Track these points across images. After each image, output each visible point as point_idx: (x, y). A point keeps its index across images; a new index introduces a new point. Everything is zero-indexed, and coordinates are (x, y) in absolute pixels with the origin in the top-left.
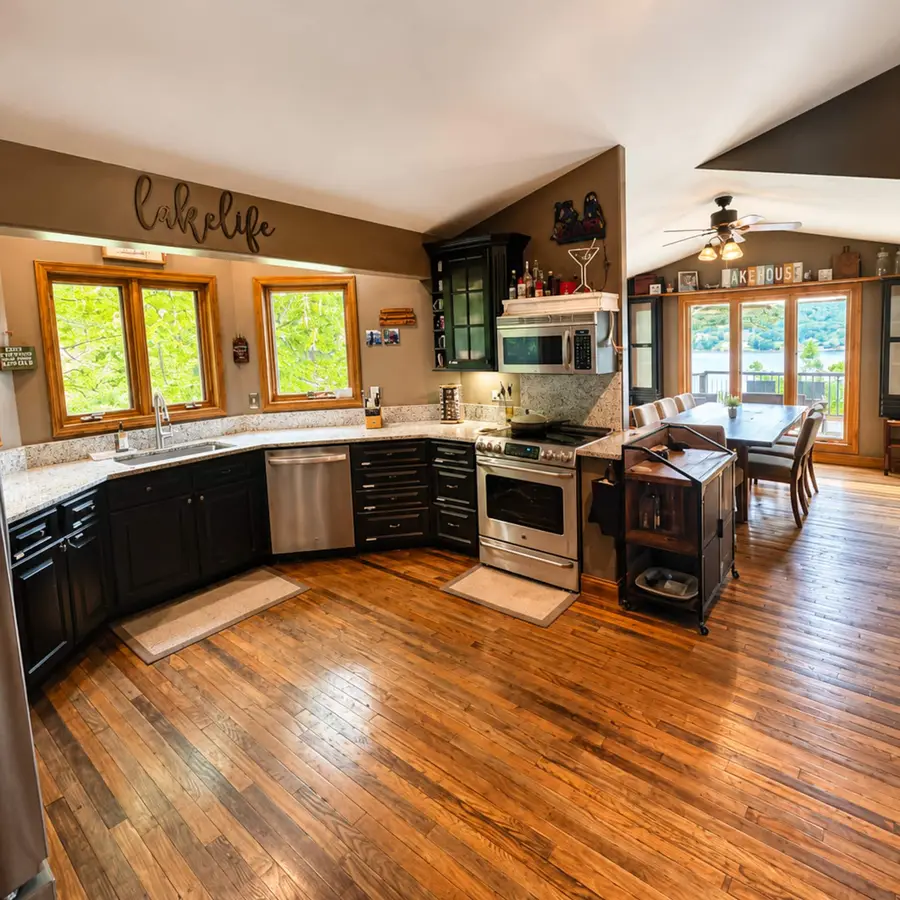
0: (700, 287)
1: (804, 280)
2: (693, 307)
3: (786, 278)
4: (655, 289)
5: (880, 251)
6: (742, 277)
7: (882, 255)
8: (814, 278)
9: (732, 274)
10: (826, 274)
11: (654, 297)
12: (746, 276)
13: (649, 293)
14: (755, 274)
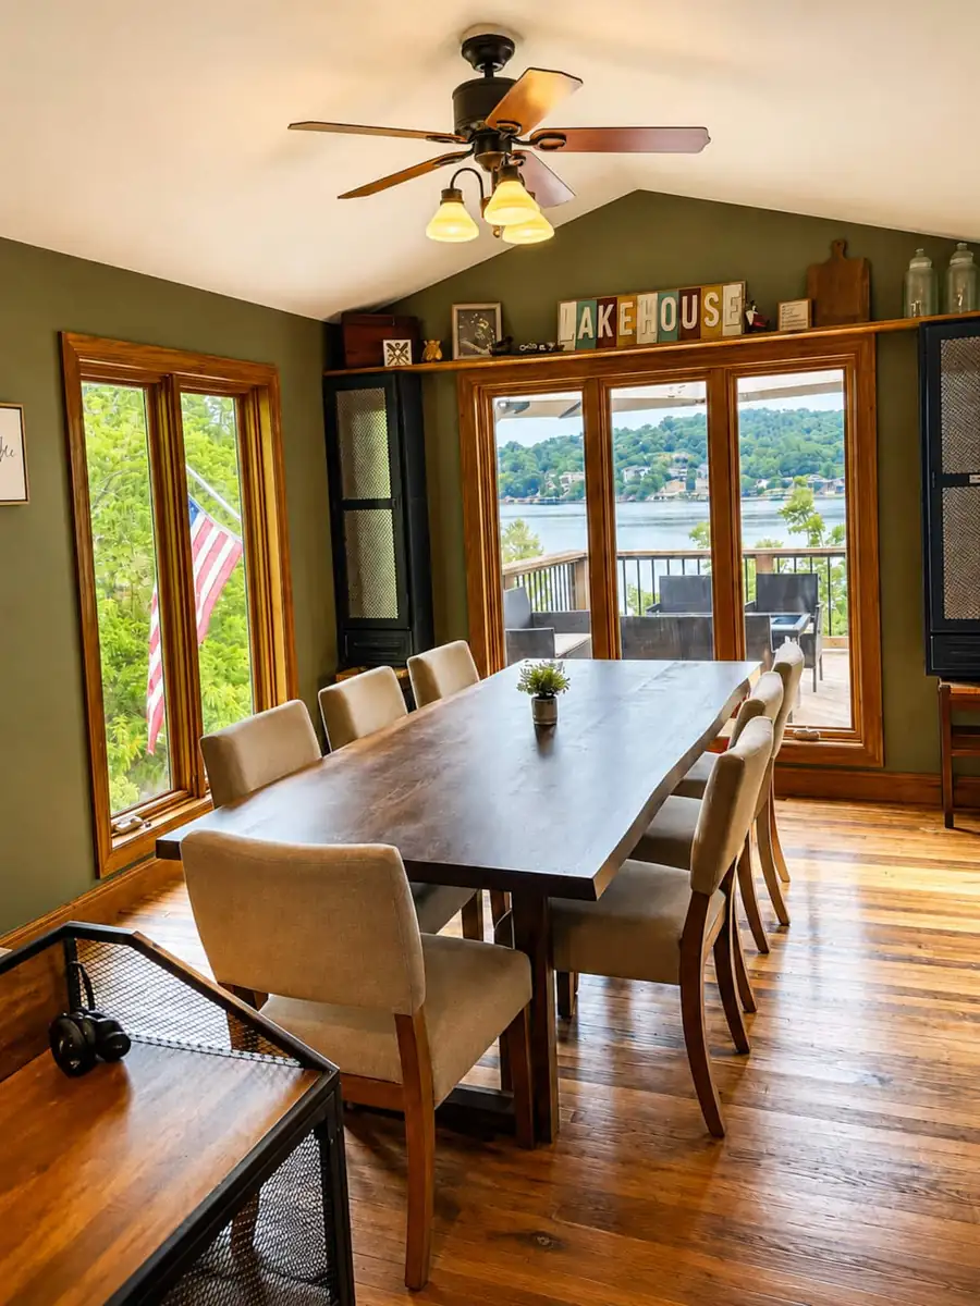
0: (506, 347)
1: (749, 329)
2: (499, 402)
3: (707, 321)
4: (396, 354)
5: (914, 255)
6: (603, 321)
7: (919, 265)
8: (768, 322)
9: (580, 312)
10: (796, 312)
11: (398, 372)
12: (613, 320)
13: (383, 364)
14: (632, 312)
